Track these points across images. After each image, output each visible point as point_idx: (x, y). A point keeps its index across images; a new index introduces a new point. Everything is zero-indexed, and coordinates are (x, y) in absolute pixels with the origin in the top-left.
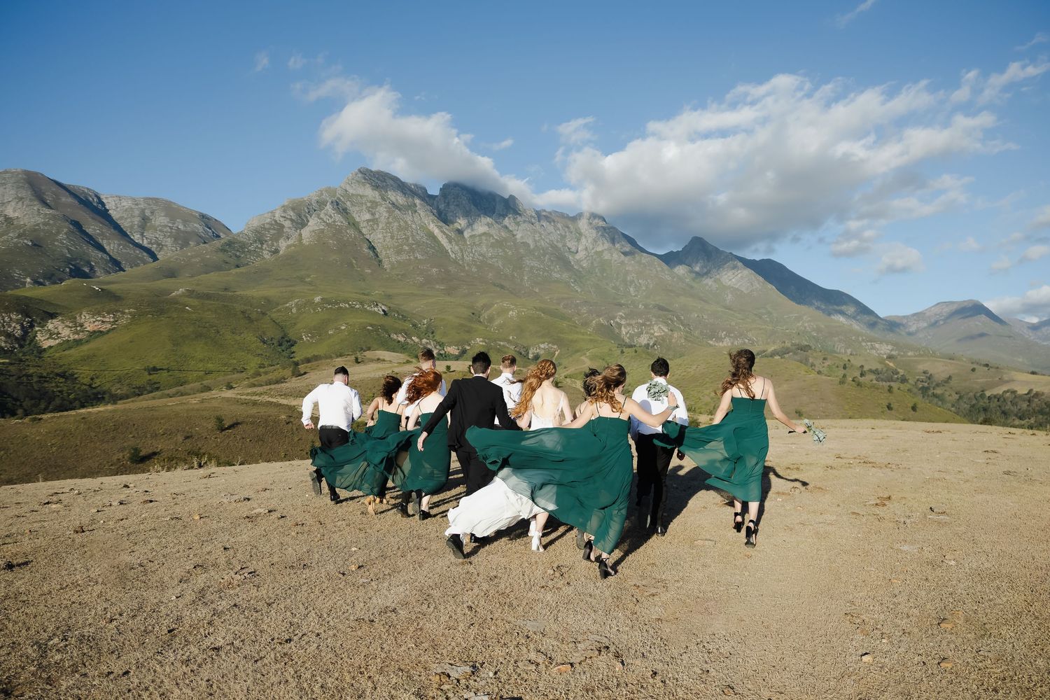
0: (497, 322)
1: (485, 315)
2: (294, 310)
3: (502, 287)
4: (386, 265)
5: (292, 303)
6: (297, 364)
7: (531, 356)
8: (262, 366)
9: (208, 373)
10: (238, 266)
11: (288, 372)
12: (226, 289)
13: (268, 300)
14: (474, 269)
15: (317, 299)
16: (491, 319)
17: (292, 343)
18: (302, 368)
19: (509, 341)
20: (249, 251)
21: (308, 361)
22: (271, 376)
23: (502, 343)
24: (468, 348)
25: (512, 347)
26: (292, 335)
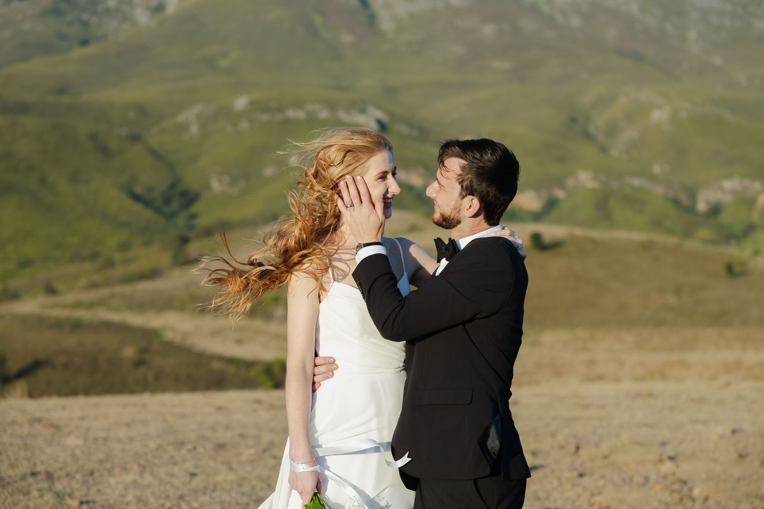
0: (629, 134)
1: (598, 123)
2: (194, 129)
3: (638, 57)
4: (386, 24)
5: (190, 115)
6: (185, 240)
7: (702, 207)
8: (124, 247)
9: (25, 264)
10: (85, 43)
11: (165, 259)
12: (61, 91)
13: (142, 111)
14: (575, 22)
15: (241, 103)
16: (612, 130)
17: (189, 198)
18: (193, 249)
19: (652, 178)
20: (107, 11)
21: (208, 232)
22: (133, 268)
23: (636, 182)
24: (560, 194)
25: (659, 190)
26: (190, 181)
